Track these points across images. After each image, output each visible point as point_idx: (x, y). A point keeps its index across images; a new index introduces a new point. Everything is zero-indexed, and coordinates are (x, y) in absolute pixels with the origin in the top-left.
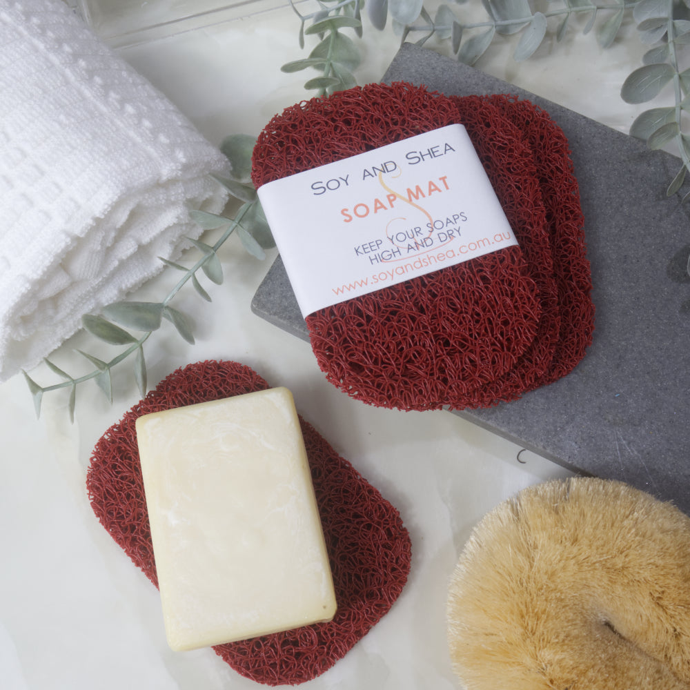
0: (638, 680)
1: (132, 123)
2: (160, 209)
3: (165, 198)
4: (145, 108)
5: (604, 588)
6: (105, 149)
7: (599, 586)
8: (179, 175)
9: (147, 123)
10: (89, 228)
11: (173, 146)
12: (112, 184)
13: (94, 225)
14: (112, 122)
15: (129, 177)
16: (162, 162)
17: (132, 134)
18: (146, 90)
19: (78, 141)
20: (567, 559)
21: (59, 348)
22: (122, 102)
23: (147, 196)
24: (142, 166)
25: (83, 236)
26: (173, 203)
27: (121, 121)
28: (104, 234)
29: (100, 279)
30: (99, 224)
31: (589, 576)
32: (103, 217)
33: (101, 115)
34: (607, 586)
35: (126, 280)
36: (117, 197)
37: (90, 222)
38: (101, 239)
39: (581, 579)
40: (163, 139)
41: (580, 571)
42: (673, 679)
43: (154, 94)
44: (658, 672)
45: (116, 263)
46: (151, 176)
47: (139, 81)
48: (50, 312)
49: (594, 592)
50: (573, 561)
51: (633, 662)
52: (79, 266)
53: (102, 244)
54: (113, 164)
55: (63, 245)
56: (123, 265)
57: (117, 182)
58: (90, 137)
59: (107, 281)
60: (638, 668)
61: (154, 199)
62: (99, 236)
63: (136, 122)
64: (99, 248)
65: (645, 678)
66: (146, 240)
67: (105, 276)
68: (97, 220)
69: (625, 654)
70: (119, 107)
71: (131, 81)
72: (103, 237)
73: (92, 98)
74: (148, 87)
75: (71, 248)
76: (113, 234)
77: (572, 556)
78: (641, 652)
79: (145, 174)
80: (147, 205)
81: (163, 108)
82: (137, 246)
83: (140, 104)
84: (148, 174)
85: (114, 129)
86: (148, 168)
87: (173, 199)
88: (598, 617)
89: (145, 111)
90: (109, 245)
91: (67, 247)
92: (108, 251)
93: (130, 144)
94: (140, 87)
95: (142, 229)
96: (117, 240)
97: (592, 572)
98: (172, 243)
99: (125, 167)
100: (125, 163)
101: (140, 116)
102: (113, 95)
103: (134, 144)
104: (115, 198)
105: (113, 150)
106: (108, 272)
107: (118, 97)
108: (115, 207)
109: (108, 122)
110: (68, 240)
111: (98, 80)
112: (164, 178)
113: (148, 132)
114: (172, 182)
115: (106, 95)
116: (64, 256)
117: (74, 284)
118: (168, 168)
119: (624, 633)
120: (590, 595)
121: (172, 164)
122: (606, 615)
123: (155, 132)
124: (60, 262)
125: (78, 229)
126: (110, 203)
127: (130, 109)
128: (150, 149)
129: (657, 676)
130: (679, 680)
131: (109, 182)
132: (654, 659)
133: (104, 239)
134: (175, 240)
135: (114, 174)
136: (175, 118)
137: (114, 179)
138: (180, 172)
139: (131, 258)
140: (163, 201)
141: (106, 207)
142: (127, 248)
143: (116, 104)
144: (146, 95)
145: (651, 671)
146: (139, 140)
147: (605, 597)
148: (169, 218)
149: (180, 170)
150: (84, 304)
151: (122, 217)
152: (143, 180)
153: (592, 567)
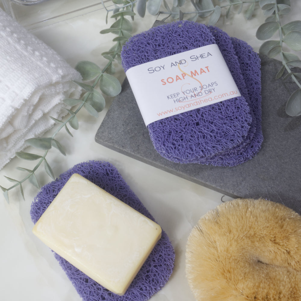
0: (281, 279)
1: (38, 59)
2: (52, 96)
3: (55, 90)
4: (44, 53)
5: (251, 246)
6: (28, 70)
7: (248, 246)
8: (60, 80)
9: (45, 59)
10: (22, 104)
11: (57, 68)
12: (32, 84)
13: (24, 102)
14: (30, 59)
15: (38, 81)
16: (52, 75)
17: (39, 63)
18: (43, 46)
19: (16, 67)
20: (230, 240)
21: (9, 163)
22: (34, 50)
23: (47, 89)
24: (44, 76)
25: (19, 108)
26: (58, 94)
27: (34, 58)
28: (28, 108)
29: (27, 129)
30: (26, 102)
31: (242, 244)
32: (28, 99)
33: (25, 56)
34: (251, 245)
35: (38, 131)
36: (34, 89)
37: (22, 101)
38: (27, 110)
39: (240, 247)
40: (52, 65)
41: (238, 243)
42: (295, 272)
43: (47, 47)
44: (288, 271)
45: (34, 122)
46: (48, 80)
47: (40, 42)
48: (5, 145)
49: (248, 250)
50: (233, 241)
51: (276, 272)
52: (17, 123)
53: (27, 112)
54: (31, 76)
55: (11, 112)
56: (37, 123)
57: (33, 83)
58: (21, 65)
59: (30, 130)
60: (279, 274)
61: (50, 91)
62: (26, 109)
63: (40, 58)
64: (26, 114)
65: (284, 277)
66: (46, 111)
67: (29, 128)
68: (25, 100)
69: (271, 270)
70: (32, 53)
71: (36, 42)
72: (28, 109)
73: (20, 50)
74: (44, 44)
75: (14, 114)
76: (32, 108)
77: (232, 239)
78: (278, 267)
79: (46, 80)
80: (47, 94)
81: (51, 53)
82: (42, 114)
83: (41, 51)
84: (47, 79)
85: (31, 61)
86: (47, 77)
87: (58, 91)
88: (254, 260)
89: (44, 54)
90: (30, 113)
91: (13, 113)
92: (30, 116)
93: (38, 67)
94: (41, 44)
95: (45, 106)
96: (34, 110)
97: (243, 242)
98: (57, 113)
99: (37, 77)
100: (37, 75)
101: (42, 56)
102: (29, 48)
103: (40, 67)
104: (33, 90)
105: (31, 70)
106: (30, 126)
107: (32, 48)
108: (33, 94)
109: (28, 59)
110: (13, 110)
111: (22, 42)
112: (54, 82)
113: (46, 62)
114: (57, 83)
115: (26, 48)
116: (11, 118)
117: (15, 131)
118: (55, 77)
119: (267, 262)
120: (246, 252)
121: (57, 75)
122: (257, 257)
123: (49, 62)
124: (10, 120)
125: (17, 105)
126: (31, 92)
127: (37, 53)
128: (47, 69)
129: (288, 274)
130: (298, 271)
131: (30, 83)
132: (284, 267)
133: (28, 110)
134: (59, 111)
135: (32, 80)
136: (57, 57)
137: (32, 82)
138: (61, 79)
139: (40, 119)
140: (54, 92)
141: (29, 94)
142: (38, 115)
143: (31, 51)
144: (44, 48)
145: (285, 272)
146: (42, 65)
147: (253, 250)
148: (57, 100)
149: (61, 78)
150: (20, 141)
151: (36, 100)
152: (45, 82)
153: (242, 239)
